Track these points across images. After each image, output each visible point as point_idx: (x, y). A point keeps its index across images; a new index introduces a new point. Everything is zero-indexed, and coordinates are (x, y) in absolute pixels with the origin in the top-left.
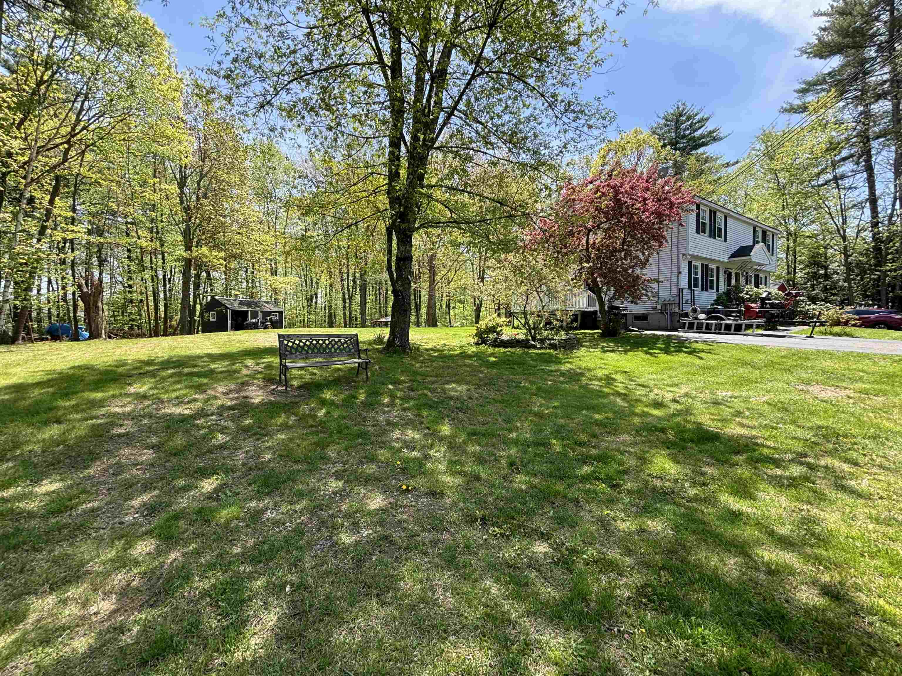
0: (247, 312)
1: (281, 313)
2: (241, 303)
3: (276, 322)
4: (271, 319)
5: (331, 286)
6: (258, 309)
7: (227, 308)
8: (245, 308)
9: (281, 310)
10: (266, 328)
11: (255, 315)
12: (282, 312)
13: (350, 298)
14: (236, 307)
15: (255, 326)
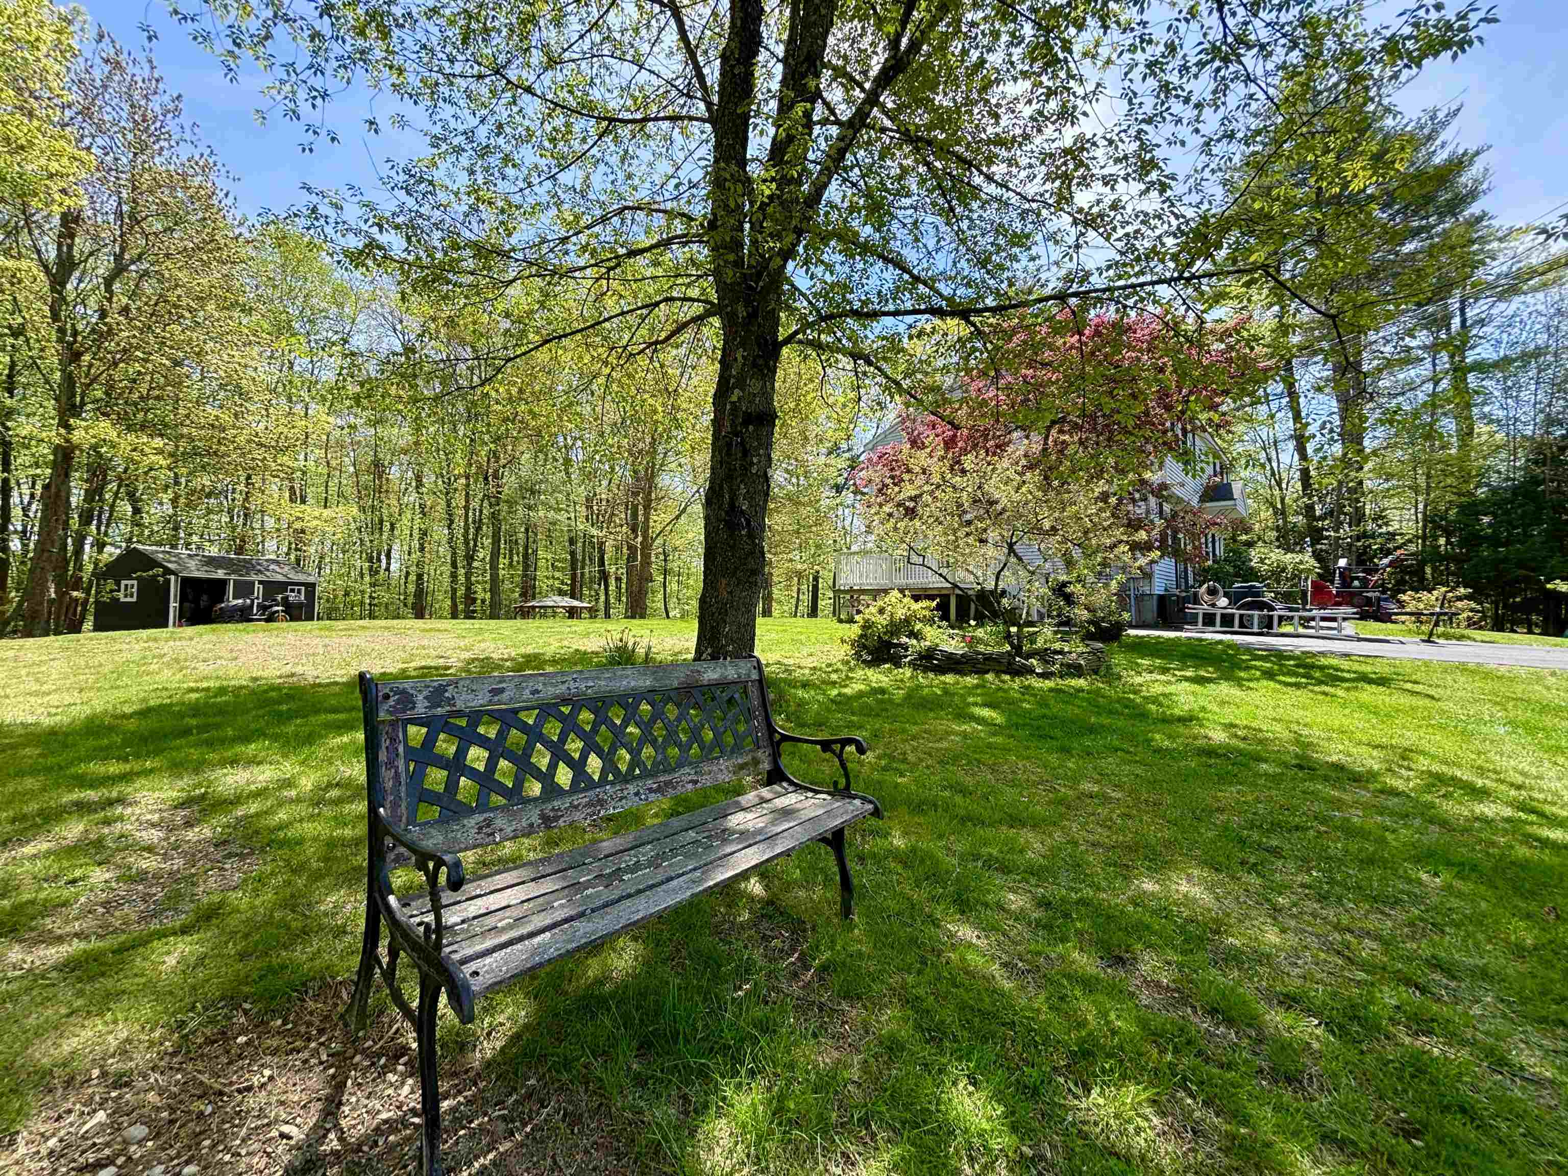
0: (223, 583)
1: (310, 587)
2: (211, 562)
3: (300, 605)
4: (286, 599)
5: (424, 533)
6: (254, 577)
7: (168, 571)
8: (220, 574)
9: (311, 579)
10: (270, 619)
11: (244, 589)
12: (313, 585)
13: (470, 558)
14: (195, 570)
15: (243, 615)
